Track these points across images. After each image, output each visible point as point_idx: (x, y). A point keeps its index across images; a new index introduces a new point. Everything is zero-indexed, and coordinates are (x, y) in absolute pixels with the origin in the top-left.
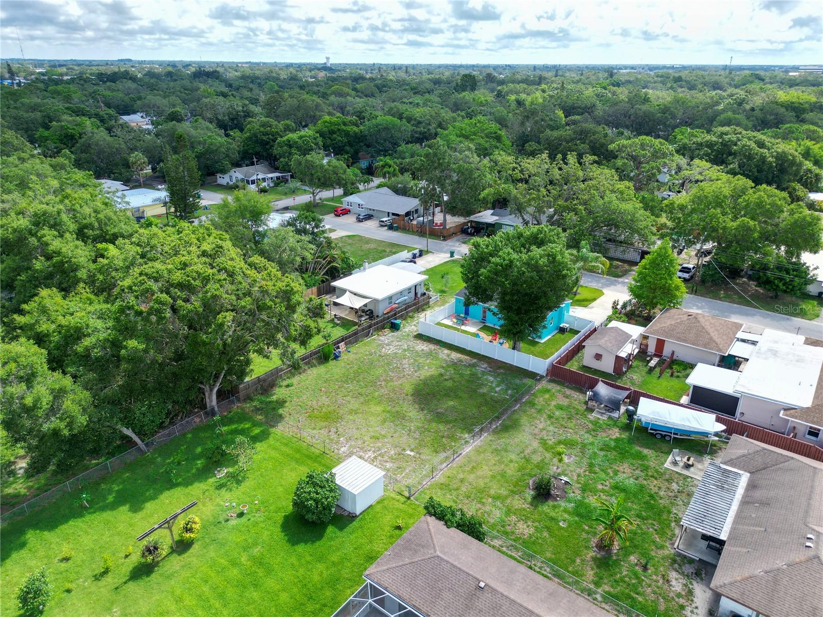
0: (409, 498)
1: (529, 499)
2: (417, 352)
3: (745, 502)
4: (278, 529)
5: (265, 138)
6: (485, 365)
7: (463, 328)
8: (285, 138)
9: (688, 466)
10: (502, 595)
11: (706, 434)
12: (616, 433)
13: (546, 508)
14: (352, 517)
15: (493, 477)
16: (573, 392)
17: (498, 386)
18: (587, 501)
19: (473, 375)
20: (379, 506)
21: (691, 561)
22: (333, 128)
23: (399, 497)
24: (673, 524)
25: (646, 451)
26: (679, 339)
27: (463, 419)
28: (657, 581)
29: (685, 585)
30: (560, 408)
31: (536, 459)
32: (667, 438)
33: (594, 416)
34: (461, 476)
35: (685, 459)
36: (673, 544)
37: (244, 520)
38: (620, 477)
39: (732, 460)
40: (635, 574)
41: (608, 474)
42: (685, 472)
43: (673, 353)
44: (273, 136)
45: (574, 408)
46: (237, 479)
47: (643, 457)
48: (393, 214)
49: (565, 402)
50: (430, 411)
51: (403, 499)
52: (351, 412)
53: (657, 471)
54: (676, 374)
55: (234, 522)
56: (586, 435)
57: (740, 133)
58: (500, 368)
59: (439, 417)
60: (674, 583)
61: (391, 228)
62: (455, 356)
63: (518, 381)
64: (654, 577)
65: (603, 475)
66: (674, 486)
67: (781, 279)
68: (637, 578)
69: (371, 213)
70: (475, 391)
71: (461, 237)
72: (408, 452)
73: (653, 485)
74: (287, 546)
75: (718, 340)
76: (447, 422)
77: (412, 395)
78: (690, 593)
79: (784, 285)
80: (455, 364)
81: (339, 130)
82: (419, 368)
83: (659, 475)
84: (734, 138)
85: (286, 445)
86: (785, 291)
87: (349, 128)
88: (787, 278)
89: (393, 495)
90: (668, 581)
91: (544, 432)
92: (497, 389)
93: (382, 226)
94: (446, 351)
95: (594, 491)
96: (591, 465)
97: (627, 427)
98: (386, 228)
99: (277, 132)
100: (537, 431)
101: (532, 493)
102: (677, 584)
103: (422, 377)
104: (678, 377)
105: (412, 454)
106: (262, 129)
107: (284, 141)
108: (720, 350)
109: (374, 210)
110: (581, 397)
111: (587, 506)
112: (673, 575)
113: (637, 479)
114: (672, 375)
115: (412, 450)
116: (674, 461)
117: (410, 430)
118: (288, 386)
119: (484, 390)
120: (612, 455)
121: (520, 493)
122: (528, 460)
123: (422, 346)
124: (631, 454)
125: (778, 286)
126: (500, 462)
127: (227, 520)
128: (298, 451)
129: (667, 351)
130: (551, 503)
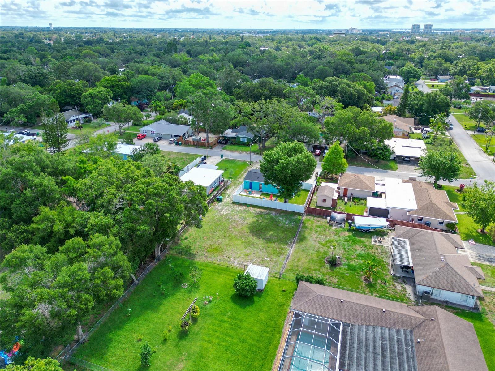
0: (280, 278)
1: (329, 268)
2: (238, 211)
3: (412, 250)
4: (232, 304)
5: (72, 93)
6: (274, 213)
7: (252, 195)
8: (88, 93)
9: (380, 242)
10: (352, 302)
11: (381, 227)
12: (347, 234)
13: (337, 270)
14: (261, 291)
15: (309, 262)
16: (319, 219)
17: (286, 221)
18: (351, 264)
19: (271, 218)
20: (269, 284)
21: (399, 278)
22: (113, 83)
23: (275, 279)
24: (386, 265)
25: (362, 239)
26: (354, 187)
27: (280, 239)
28: (392, 288)
29: (402, 287)
30: (318, 227)
31: (322, 250)
32: (368, 232)
33: (334, 228)
34: (295, 264)
35: (379, 239)
36: (390, 273)
37: (213, 303)
38: (358, 251)
39: (400, 235)
40: (383, 287)
41: (353, 251)
42: (380, 244)
43: (352, 194)
44: (77, 91)
45: (324, 226)
46: (194, 286)
47: (362, 242)
48: (175, 136)
49: (319, 224)
50: (264, 239)
51: (278, 279)
52: (227, 245)
53: (370, 246)
54: (357, 203)
55: (209, 306)
56: (336, 237)
57: (338, 80)
58: (281, 213)
59: (269, 240)
60: (397, 287)
61: (177, 144)
62: (258, 210)
63: (293, 218)
64: (390, 286)
65: (352, 252)
66: (379, 251)
67: (381, 154)
68: (384, 288)
69: (160, 136)
70: (277, 225)
71: (219, 145)
72: (266, 259)
73: (372, 252)
74: (241, 310)
75: (370, 186)
76: (274, 242)
77: (250, 232)
78: (405, 289)
79: (382, 156)
80: (260, 214)
81: (117, 85)
82: (245, 219)
83: (372, 247)
84: (337, 83)
85: (207, 267)
86: (383, 159)
87: (123, 83)
88: (383, 153)
89: (272, 278)
90: (395, 287)
91: (318, 239)
92: (287, 223)
93: (170, 143)
94: (252, 209)
95: (352, 259)
96: (344, 249)
97: (350, 230)
98: (174, 144)
99: (79, 89)
100: (315, 239)
101: (328, 265)
102: (399, 287)
103: (249, 223)
104: (358, 205)
105: (268, 259)
106: (69, 87)
107: (88, 95)
108: (372, 190)
109: (161, 134)
110: (324, 220)
111: (352, 266)
112: (396, 284)
113: (364, 251)
114: (355, 204)
115: (267, 258)
116: (374, 241)
117: (260, 249)
118: (186, 239)
119: (281, 224)
120: (350, 243)
121: (324, 266)
122: (318, 252)
123: (239, 208)
124: (357, 241)
125: (380, 157)
126: (308, 255)
127: (205, 305)
128: (215, 268)
129: (349, 194)
130: (338, 267)
